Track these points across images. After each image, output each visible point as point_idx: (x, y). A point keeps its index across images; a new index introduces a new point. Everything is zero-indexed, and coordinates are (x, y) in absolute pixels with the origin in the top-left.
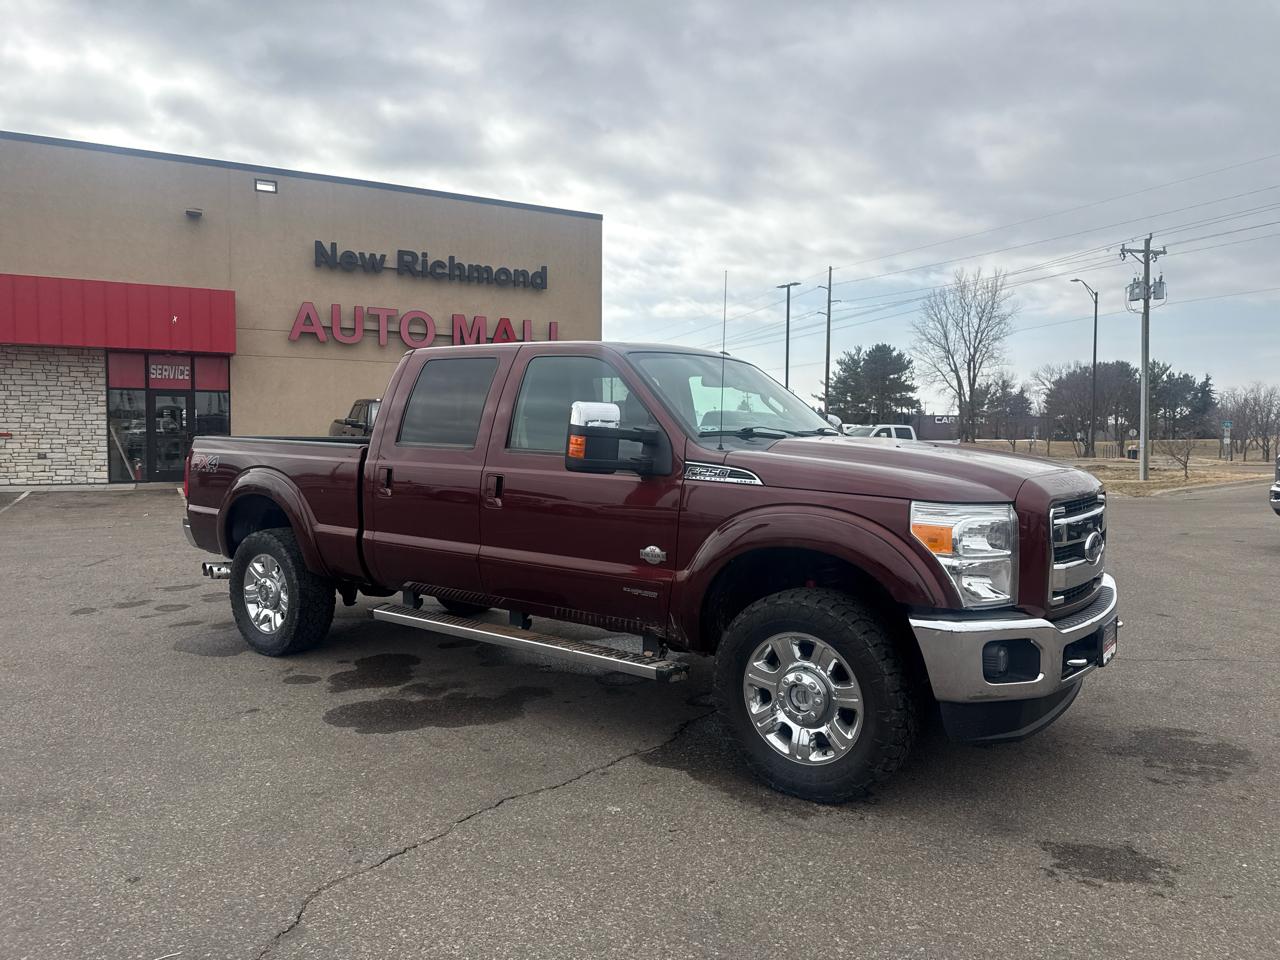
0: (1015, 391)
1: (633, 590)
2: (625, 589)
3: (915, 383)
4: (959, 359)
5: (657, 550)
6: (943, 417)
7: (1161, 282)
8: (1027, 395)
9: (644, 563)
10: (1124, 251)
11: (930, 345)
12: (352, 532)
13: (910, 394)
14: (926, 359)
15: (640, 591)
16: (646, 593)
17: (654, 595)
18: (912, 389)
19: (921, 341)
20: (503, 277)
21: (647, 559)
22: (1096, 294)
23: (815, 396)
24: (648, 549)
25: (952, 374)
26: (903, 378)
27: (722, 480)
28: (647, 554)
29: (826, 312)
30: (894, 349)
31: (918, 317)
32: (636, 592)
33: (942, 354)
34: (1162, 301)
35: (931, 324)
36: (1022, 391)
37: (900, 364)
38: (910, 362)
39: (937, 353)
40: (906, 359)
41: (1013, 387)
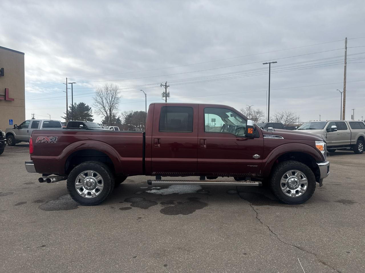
0: (117, 118)
2: (248, 166)
3: (92, 115)
4: (107, 108)
5: (258, 155)
7: (169, 93)
8: (120, 119)
9: (254, 159)
10: (161, 85)
11: (98, 104)
12: (141, 159)
13: (91, 118)
15: (252, 166)
16: (254, 166)
17: (257, 166)
18: (92, 116)
19: (96, 103)
21: (255, 158)
22: (146, 94)
23: (62, 117)
24: (255, 155)
25: (105, 112)
26: (89, 113)
27: (274, 138)
28: (255, 157)
29: (66, 91)
30: (86, 104)
31: (94, 95)
32: (251, 166)
33: (102, 107)
34: (169, 98)
35: (98, 98)
36: (119, 118)
37: (88, 109)
38: (91, 108)
39: (100, 106)
40: (90, 107)
41: (116, 116)
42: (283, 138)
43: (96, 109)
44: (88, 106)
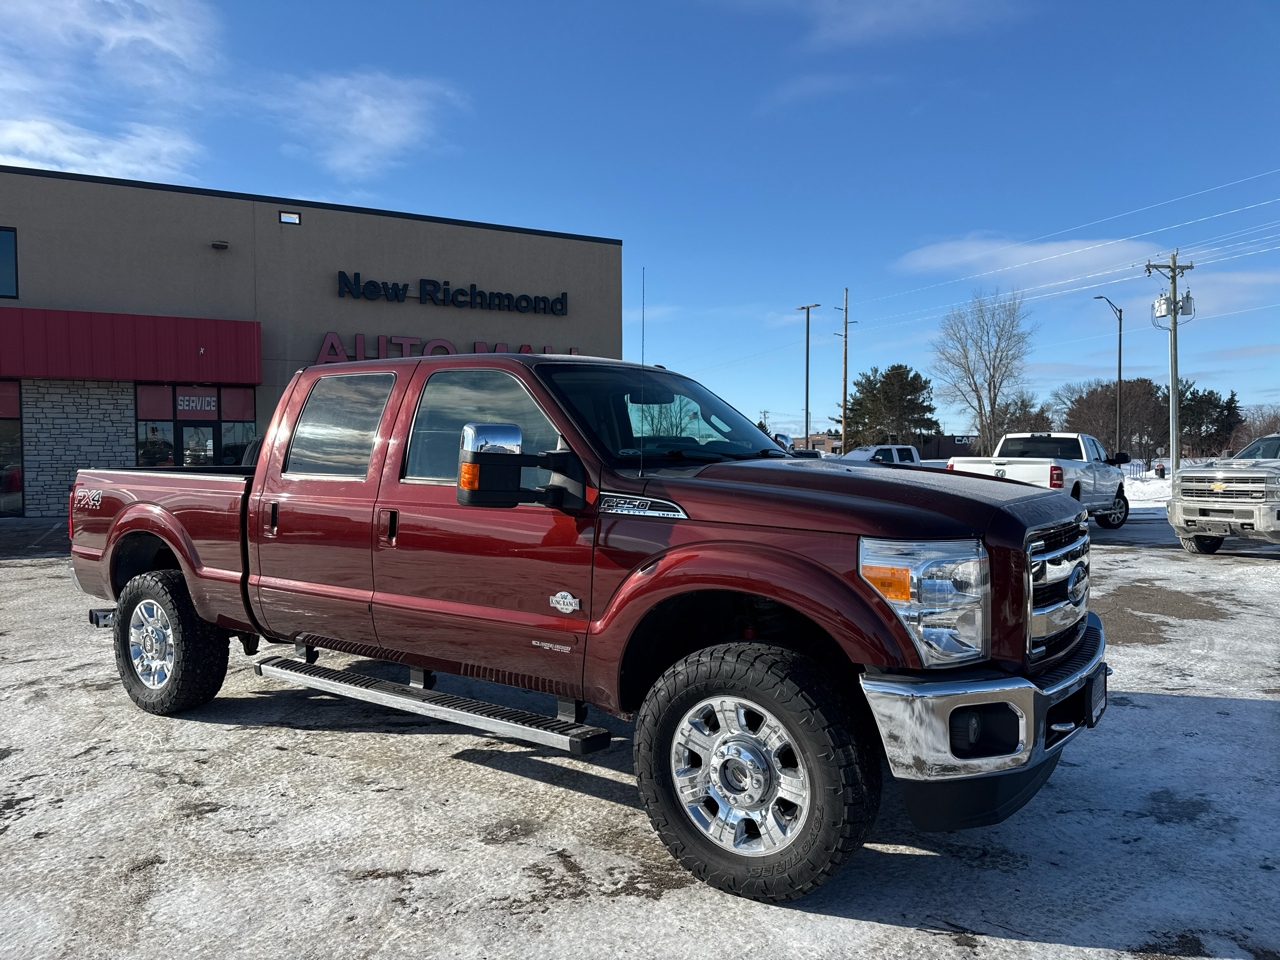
1: (543, 644)
2: (534, 643)
3: (934, 404)
4: (979, 379)
5: (569, 598)
6: (963, 437)
7: (1188, 298)
8: (1046, 414)
9: (555, 612)
10: (1149, 268)
11: (950, 364)
13: (928, 415)
14: (946, 378)
15: (551, 646)
16: (558, 648)
17: (567, 650)
18: (931, 409)
19: (941, 360)
20: (524, 304)
21: (558, 607)
22: (1120, 311)
24: (559, 596)
25: (973, 394)
26: (921, 400)
27: (642, 513)
28: (558, 602)
29: (844, 334)
30: (911, 369)
31: (937, 335)
32: (547, 646)
33: (962, 373)
35: (950, 343)
36: (1042, 411)
38: (927, 382)
39: (957, 372)
40: (924, 379)
41: (1033, 406)
42: (682, 515)
43: (943, 382)
44: (917, 377)
